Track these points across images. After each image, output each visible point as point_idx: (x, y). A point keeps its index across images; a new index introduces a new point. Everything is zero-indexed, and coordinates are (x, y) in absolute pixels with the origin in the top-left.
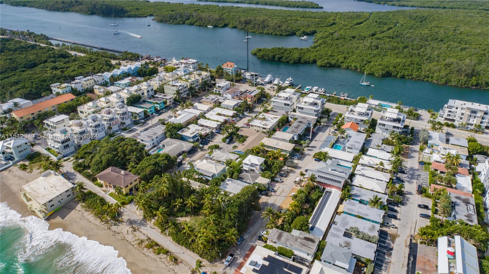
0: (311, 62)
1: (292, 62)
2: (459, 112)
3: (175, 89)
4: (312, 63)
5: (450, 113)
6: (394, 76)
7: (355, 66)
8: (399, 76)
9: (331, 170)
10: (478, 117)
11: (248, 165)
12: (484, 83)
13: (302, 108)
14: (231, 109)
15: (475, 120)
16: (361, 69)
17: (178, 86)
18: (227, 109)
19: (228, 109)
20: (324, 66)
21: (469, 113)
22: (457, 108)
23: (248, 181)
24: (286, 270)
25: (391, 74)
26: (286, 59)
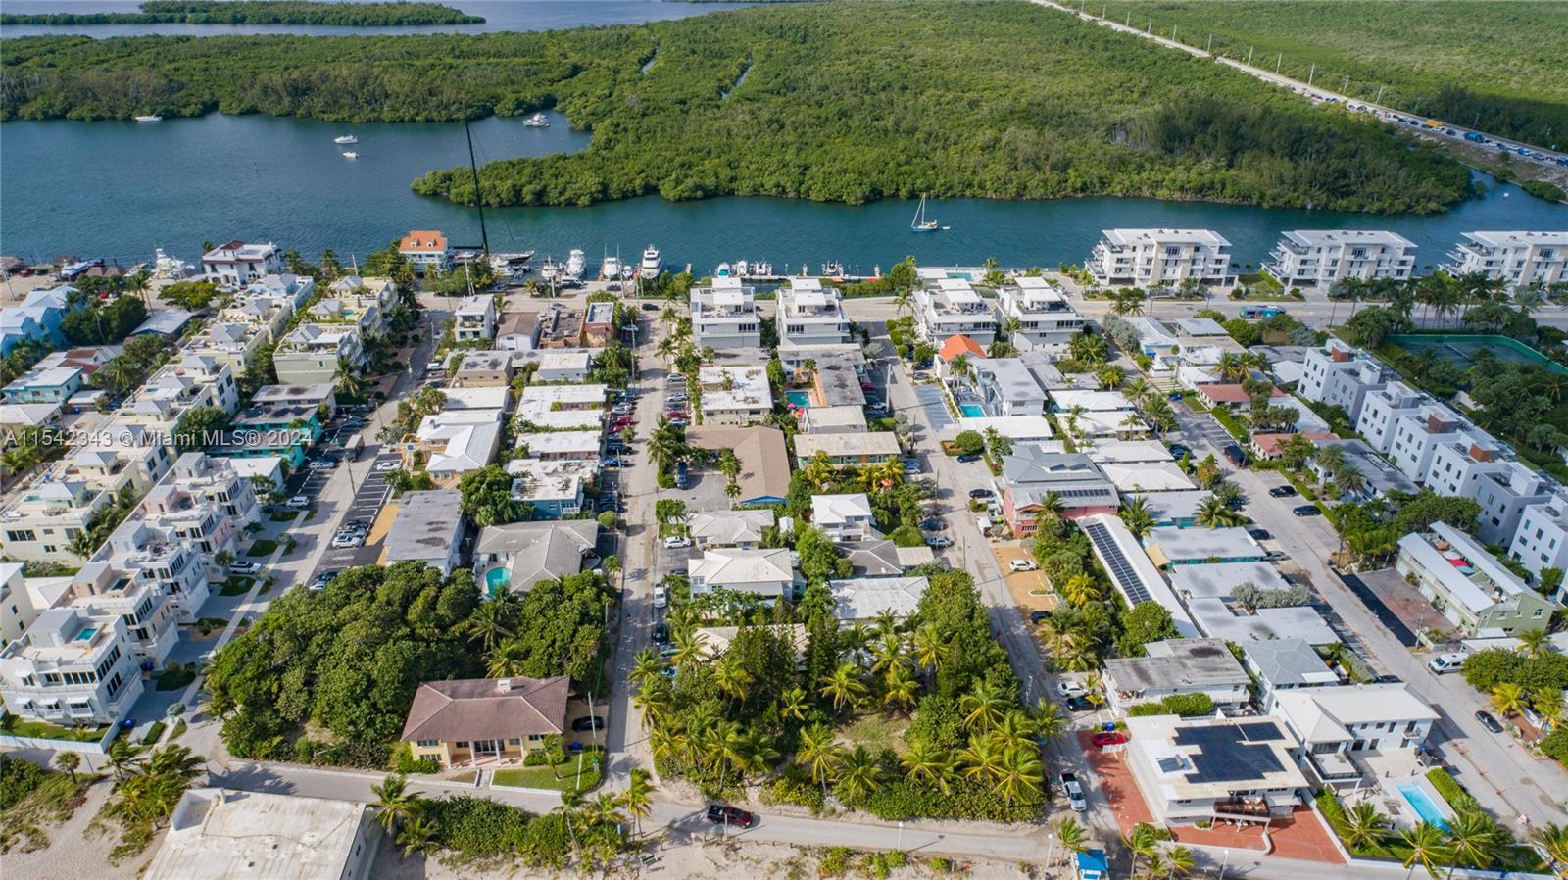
0: (639, 192)
1: (584, 200)
2: (1139, 256)
3: (331, 358)
4: (643, 195)
5: (1120, 265)
6: (888, 197)
7: (778, 186)
8: (903, 192)
9: (1052, 469)
10: (1185, 261)
11: (835, 526)
12: (1095, 181)
13: (800, 329)
14: (581, 380)
15: (1179, 269)
16: (797, 191)
17: (334, 345)
18: (567, 383)
19: (572, 383)
20: (688, 199)
21: (1165, 256)
22: (1134, 249)
23: (883, 571)
24: (1246, 743)
25: (881, 193)
26: (561, 194)
